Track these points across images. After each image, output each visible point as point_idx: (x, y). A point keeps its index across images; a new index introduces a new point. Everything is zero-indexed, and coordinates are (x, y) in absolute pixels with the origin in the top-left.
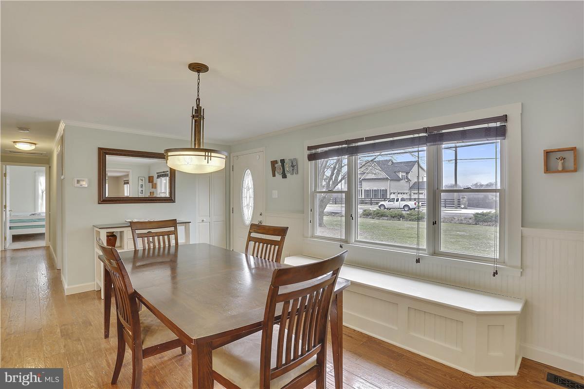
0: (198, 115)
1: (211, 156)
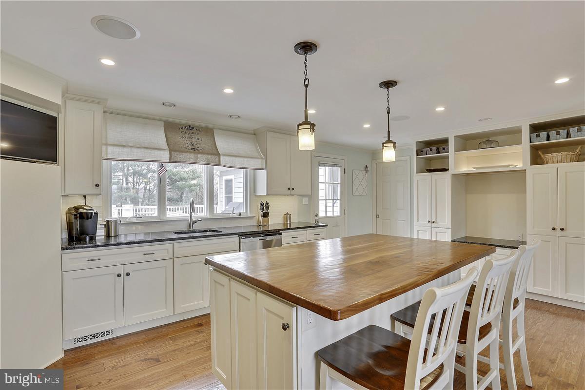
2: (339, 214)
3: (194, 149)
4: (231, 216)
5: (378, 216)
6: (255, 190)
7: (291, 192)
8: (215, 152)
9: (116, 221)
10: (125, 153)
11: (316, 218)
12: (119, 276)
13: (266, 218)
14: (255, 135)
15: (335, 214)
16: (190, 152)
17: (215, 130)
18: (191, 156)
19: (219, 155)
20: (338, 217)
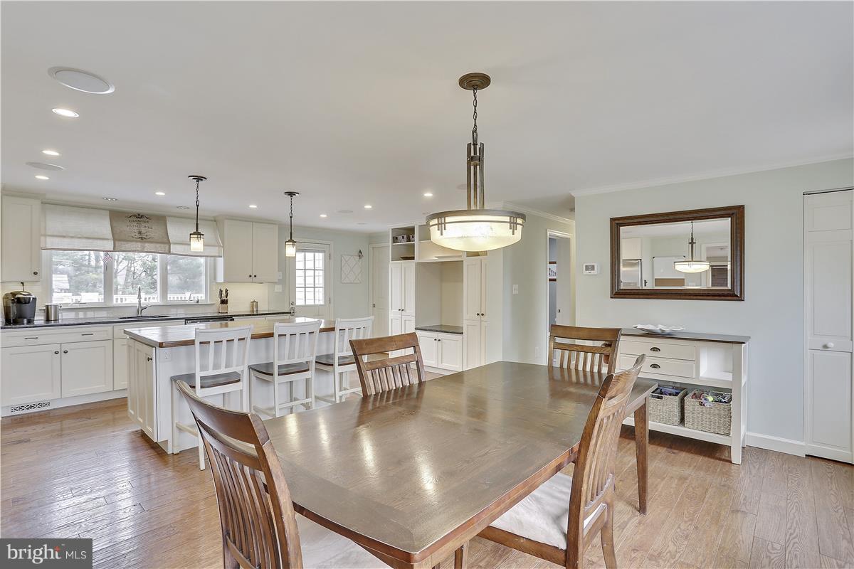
0: (475, 157)
1: (445, 223)
2: (322, 302)
3: (142, 238)
4: (187, 303)
5: (374, 306)
6: (215, 278)
7: (254, 279)
8: (165, 240)
9: (56, 307)
10: (65, 243)
11: (291, 306)
12: (56, 353)
13: (224, 305)
14: (215, 221)
15: (317, 303)
16: (137, 241)
17: (168, 219)
18: (138, 245)
19: (169, 243)
20: (321, 305)
